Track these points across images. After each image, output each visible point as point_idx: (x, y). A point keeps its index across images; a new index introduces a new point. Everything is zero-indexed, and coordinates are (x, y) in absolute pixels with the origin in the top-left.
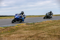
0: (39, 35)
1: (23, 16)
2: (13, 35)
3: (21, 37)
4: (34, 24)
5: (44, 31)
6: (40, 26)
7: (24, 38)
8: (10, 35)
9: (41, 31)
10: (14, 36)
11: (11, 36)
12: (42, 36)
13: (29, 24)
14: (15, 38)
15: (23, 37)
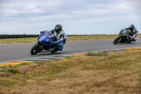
0: (118, 81)
1: (61, 36)
2: (57, 81)
3: (75, 85)
4: (106, 55)
5: (131, 72)
6: (119, 59)
7: (84, 87)
8: (49, 80)
9: (123, 72)
10: (58, 83)
11: (52, 82)
12: (124, 84)
13: (95, 55)
14: (61, 87)
15: (79, 85)
